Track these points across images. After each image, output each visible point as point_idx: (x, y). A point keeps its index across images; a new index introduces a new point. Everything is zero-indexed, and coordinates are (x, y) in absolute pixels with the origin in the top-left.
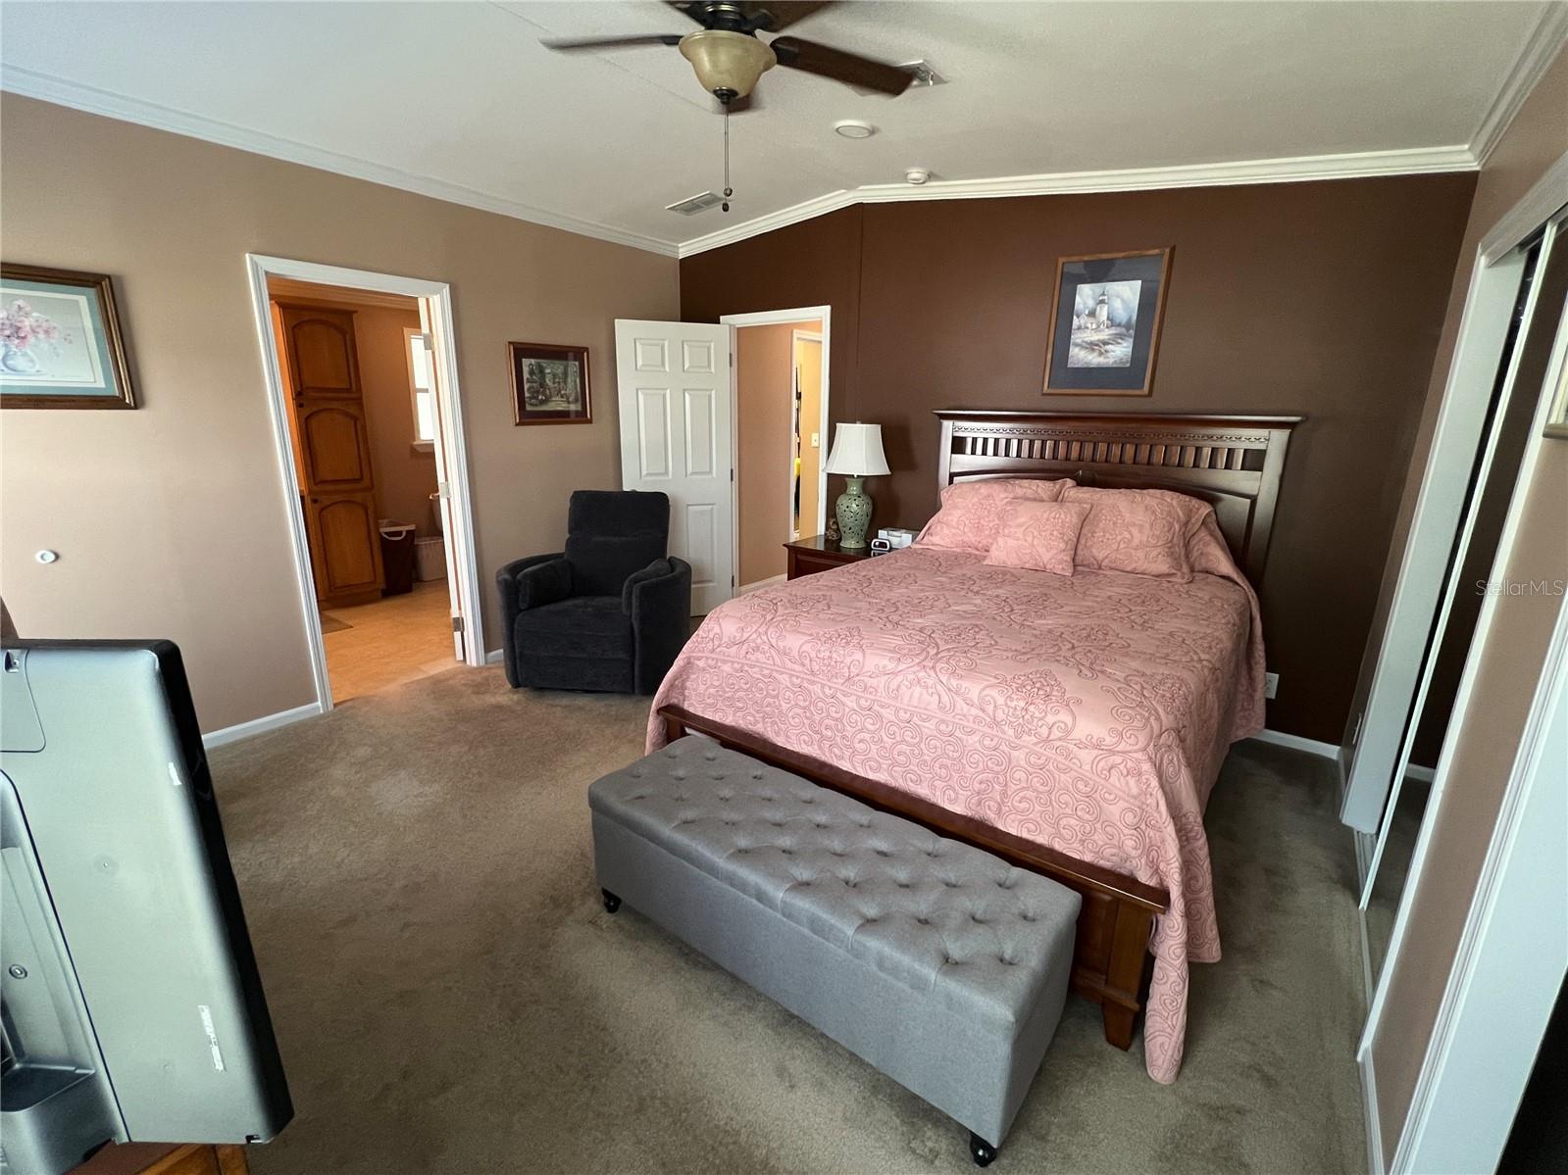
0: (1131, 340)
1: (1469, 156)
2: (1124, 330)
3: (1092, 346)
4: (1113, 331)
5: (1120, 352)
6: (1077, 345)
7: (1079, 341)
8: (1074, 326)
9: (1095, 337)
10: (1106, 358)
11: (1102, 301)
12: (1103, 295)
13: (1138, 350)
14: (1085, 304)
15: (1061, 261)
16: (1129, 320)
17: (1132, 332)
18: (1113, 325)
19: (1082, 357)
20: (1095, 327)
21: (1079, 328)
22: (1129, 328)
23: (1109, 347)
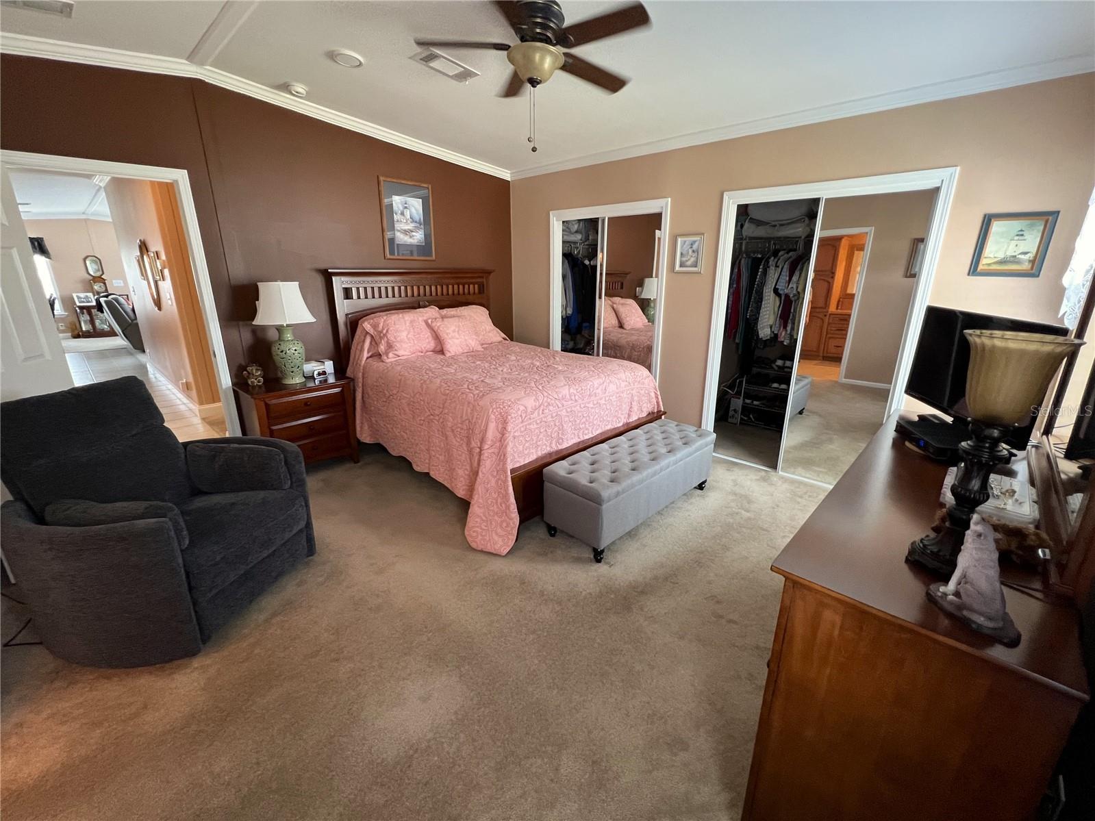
0: (423, 231)
1: (509, 175)
2: (418, 225)
3: (406, 232)
4: (413, 225)
5: (418, 237)
6: (399, 231)
7: (399, 228)
8: (395, 220)
9: (407, 227)
10: (414, 239)
11: (406, 208)
12: (406, 204)
13: (427, 236)
14: (398, 207)
15: (382, 178)
16: (420, 219)
17: (422, 226)
18: (413, 221)
19: (401, 238)
20: (405, 221)
21: (398, 221)
22: (420, 225)
23: (414, 234)
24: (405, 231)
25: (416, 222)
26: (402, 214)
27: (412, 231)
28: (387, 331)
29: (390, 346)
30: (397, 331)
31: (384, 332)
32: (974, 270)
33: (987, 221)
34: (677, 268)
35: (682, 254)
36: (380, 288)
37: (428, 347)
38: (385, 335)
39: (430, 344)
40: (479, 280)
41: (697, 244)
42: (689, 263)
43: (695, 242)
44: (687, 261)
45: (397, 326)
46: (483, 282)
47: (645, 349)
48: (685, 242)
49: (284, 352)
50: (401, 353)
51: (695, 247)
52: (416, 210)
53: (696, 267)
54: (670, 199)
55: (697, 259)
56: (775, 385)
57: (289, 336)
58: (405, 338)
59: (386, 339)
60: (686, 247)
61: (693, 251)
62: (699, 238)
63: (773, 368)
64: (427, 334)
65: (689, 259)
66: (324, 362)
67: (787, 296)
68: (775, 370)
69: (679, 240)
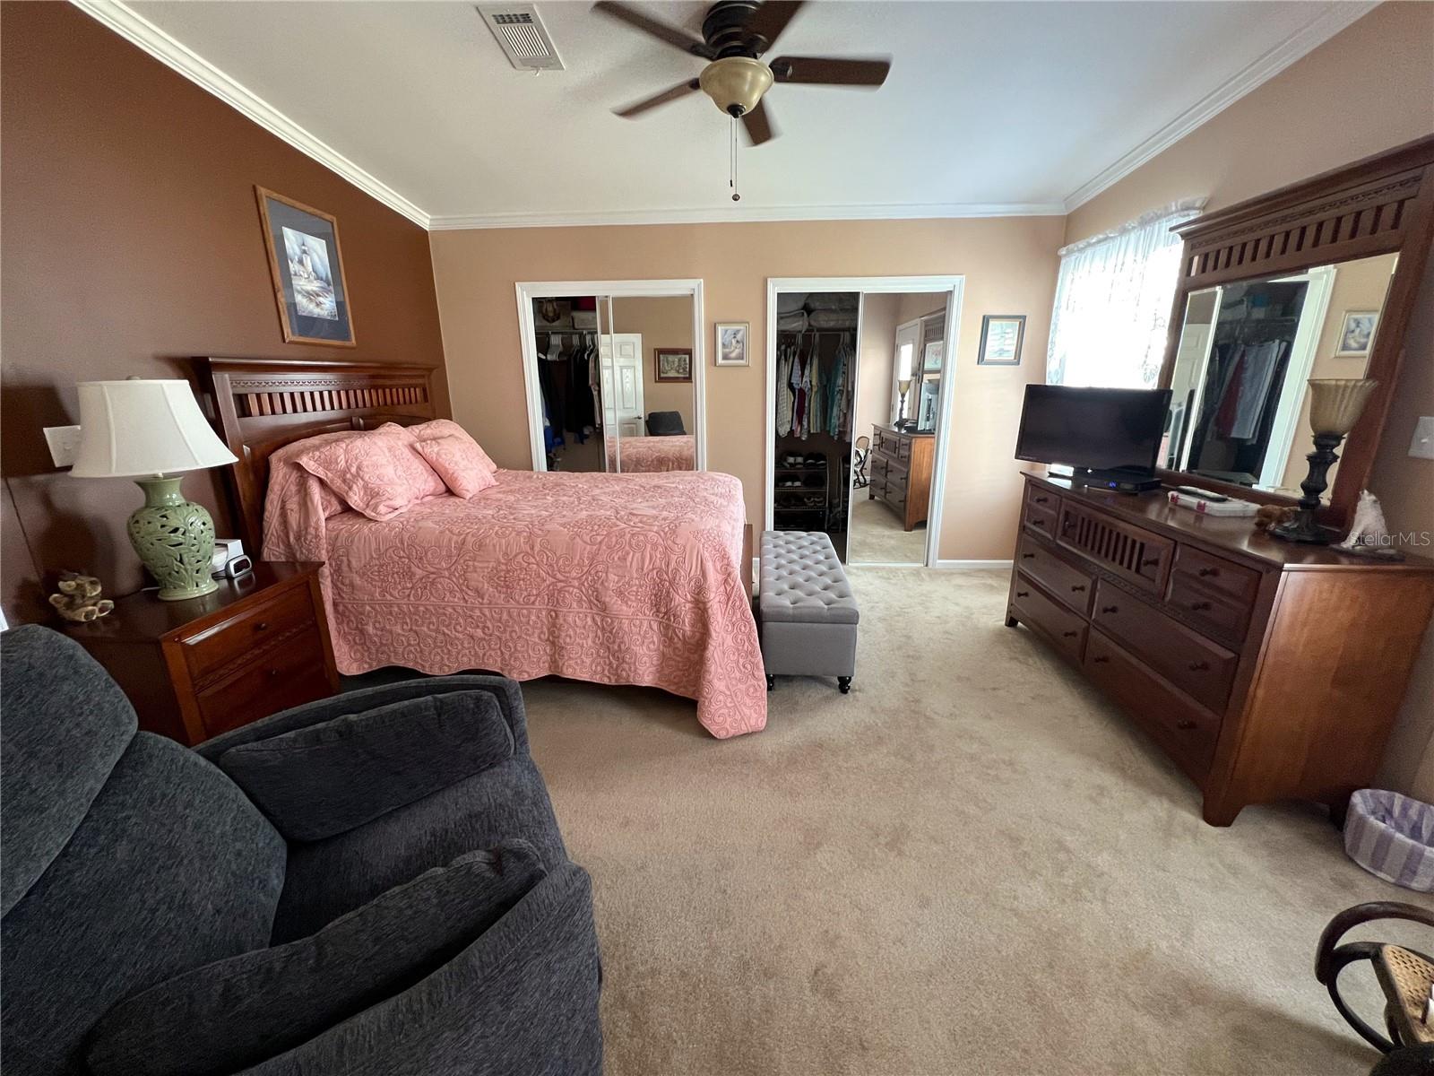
0: (333, 295)
2: (326, 285)
3: (309, 295)
4: (318, 284)
5: (328, 305)
6: (299, 292)
7: (299, 288)
8: (292, 272)
9: (310, 287)
10: (322, 309)
11: (304, 252)
12: (303, 245)
13: (340, 305)
14: (293, 249)
15: (262, 191)
16: (327, 276)
17: (331, 288)
18: (318, 278)
19: (306, 306)
20: (306, 276)
21: (295, 275)
22: (329, 285)
23: (321, 299)
24: (308, 292)
25: (322, 280)
26: (301, 262)
27: (318, 295)
28: (359, 468)
29: (373, 494)
30: (376, 466)
31: (353, 470)
32: (981, 359)
33: (986, 320)
34: (720, 361)
35: (724, 345)
36: (302, 394)
37: (427, 488)
38: (358, 475)
39: (430, 484)
40: (420, 381)
41: (741, 333)
42: (733, 355)
43: (738, 331)
44: (731, 352)
45: (374, 458)
46: (424, 384)
47: (655, 463)
48: (726, 331)
49: (182, 530)
50: (397, 503)
51: (739, 337)
52: (319, 257)
53: (742, 359)
54: (702, 280)
55: (743, 349)
56: (789, 484)
57: (174, 497)
58: (394, 477)
59: (360, 483)
60: (729, 337)
61: (737, 342)
62: (742, 328)
63: (784, 466)
64: (418, 467)
65: (734, 351)
66: (226, 546)
67: (801, 390)
68: (787, 469)
69: (720, 329)
